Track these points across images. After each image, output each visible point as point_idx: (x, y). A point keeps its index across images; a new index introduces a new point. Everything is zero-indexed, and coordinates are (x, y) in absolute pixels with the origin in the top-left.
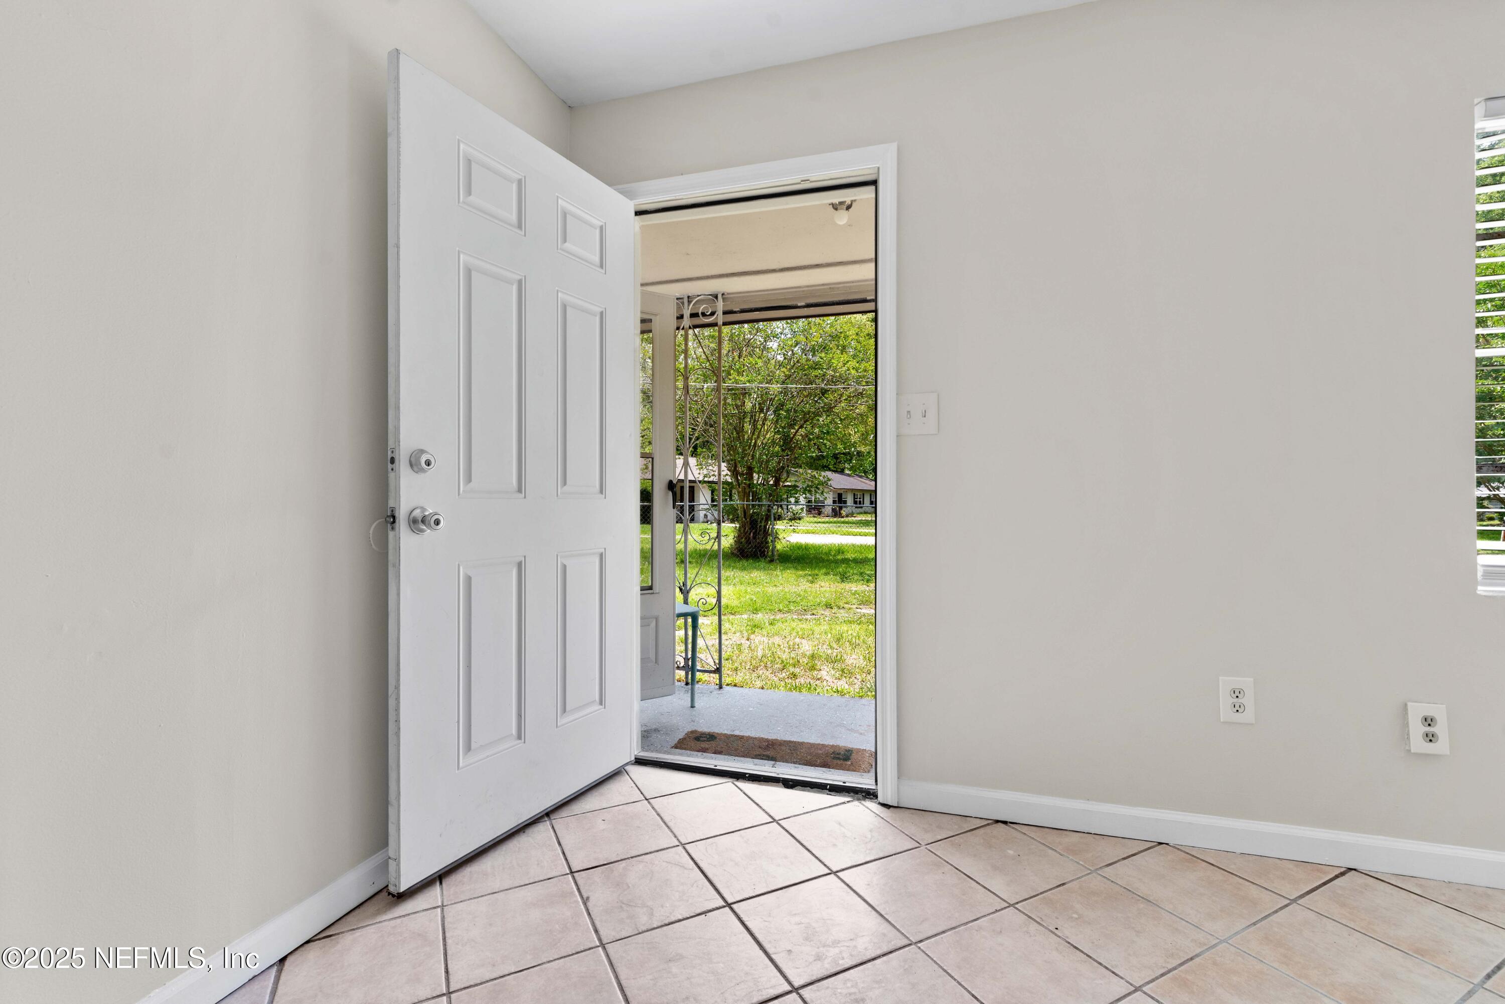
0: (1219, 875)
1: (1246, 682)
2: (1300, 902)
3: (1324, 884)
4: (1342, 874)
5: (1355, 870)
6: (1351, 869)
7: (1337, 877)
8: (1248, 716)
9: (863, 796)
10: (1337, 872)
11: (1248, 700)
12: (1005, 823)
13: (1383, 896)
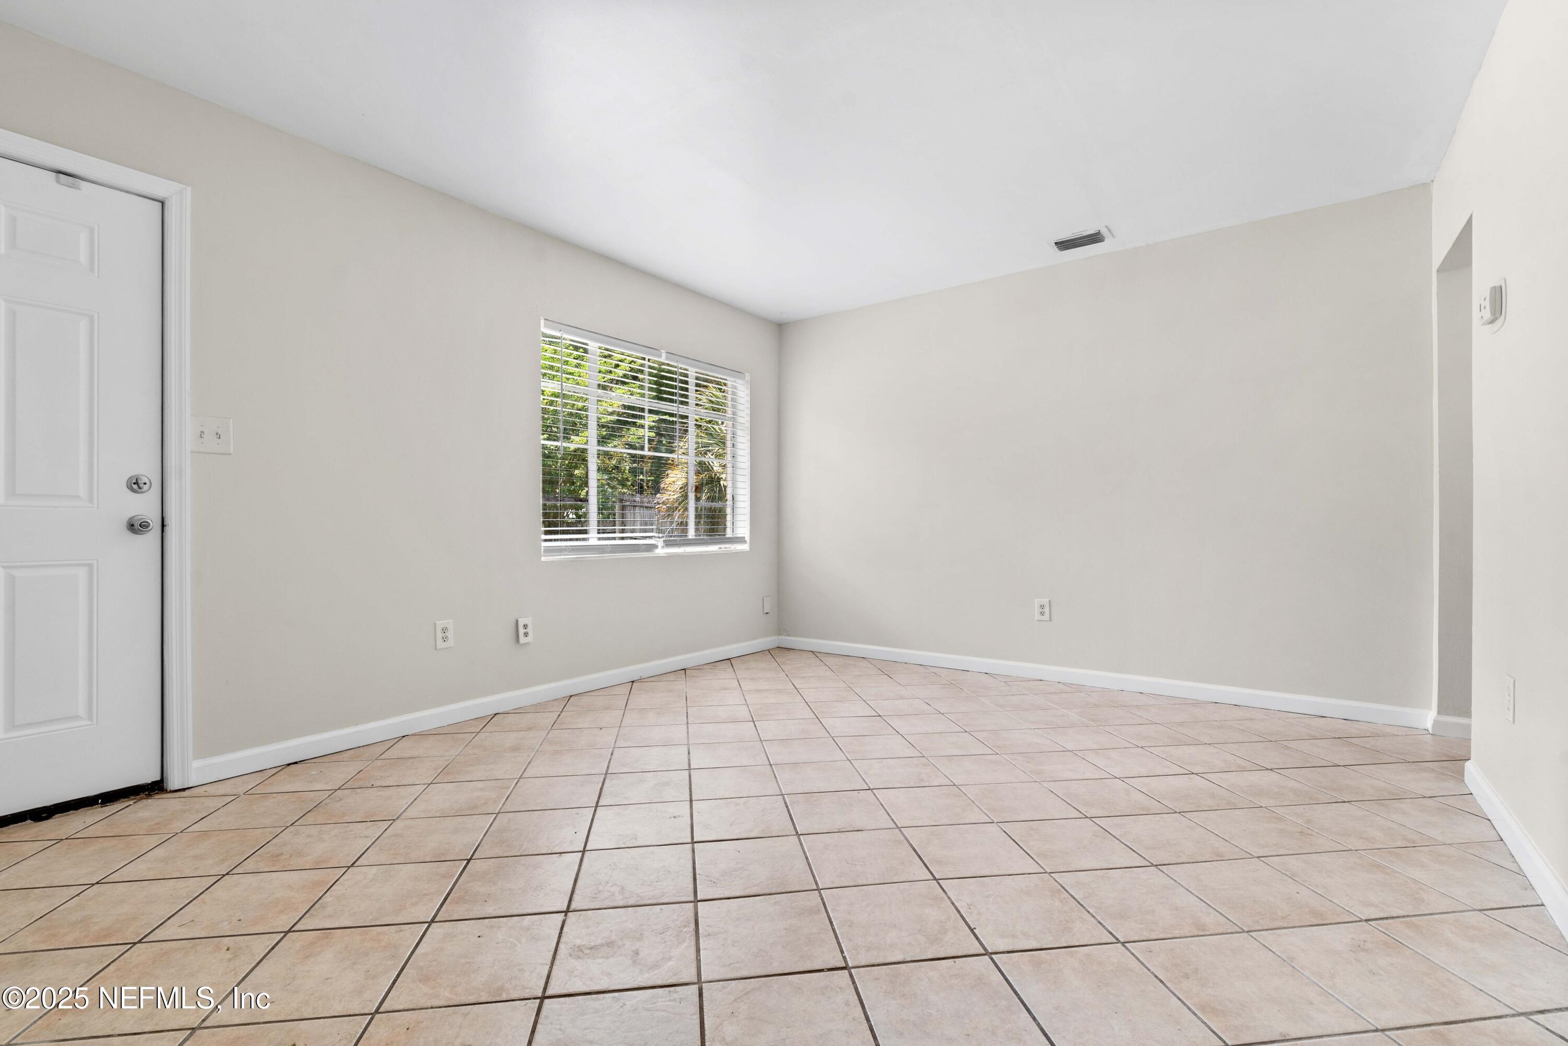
0: (442, 736)
1: (448, 623)
2: (482, 731)
3: (488, 722)
4: (494, 717)
5: (498, 714)
6: (496, 714)
7: (492, 719)
8: (451, 643)
9: (146, 794)
10: (492, 716)
11: (450, 634)
12: (296, 763)
13: (510, 718)
